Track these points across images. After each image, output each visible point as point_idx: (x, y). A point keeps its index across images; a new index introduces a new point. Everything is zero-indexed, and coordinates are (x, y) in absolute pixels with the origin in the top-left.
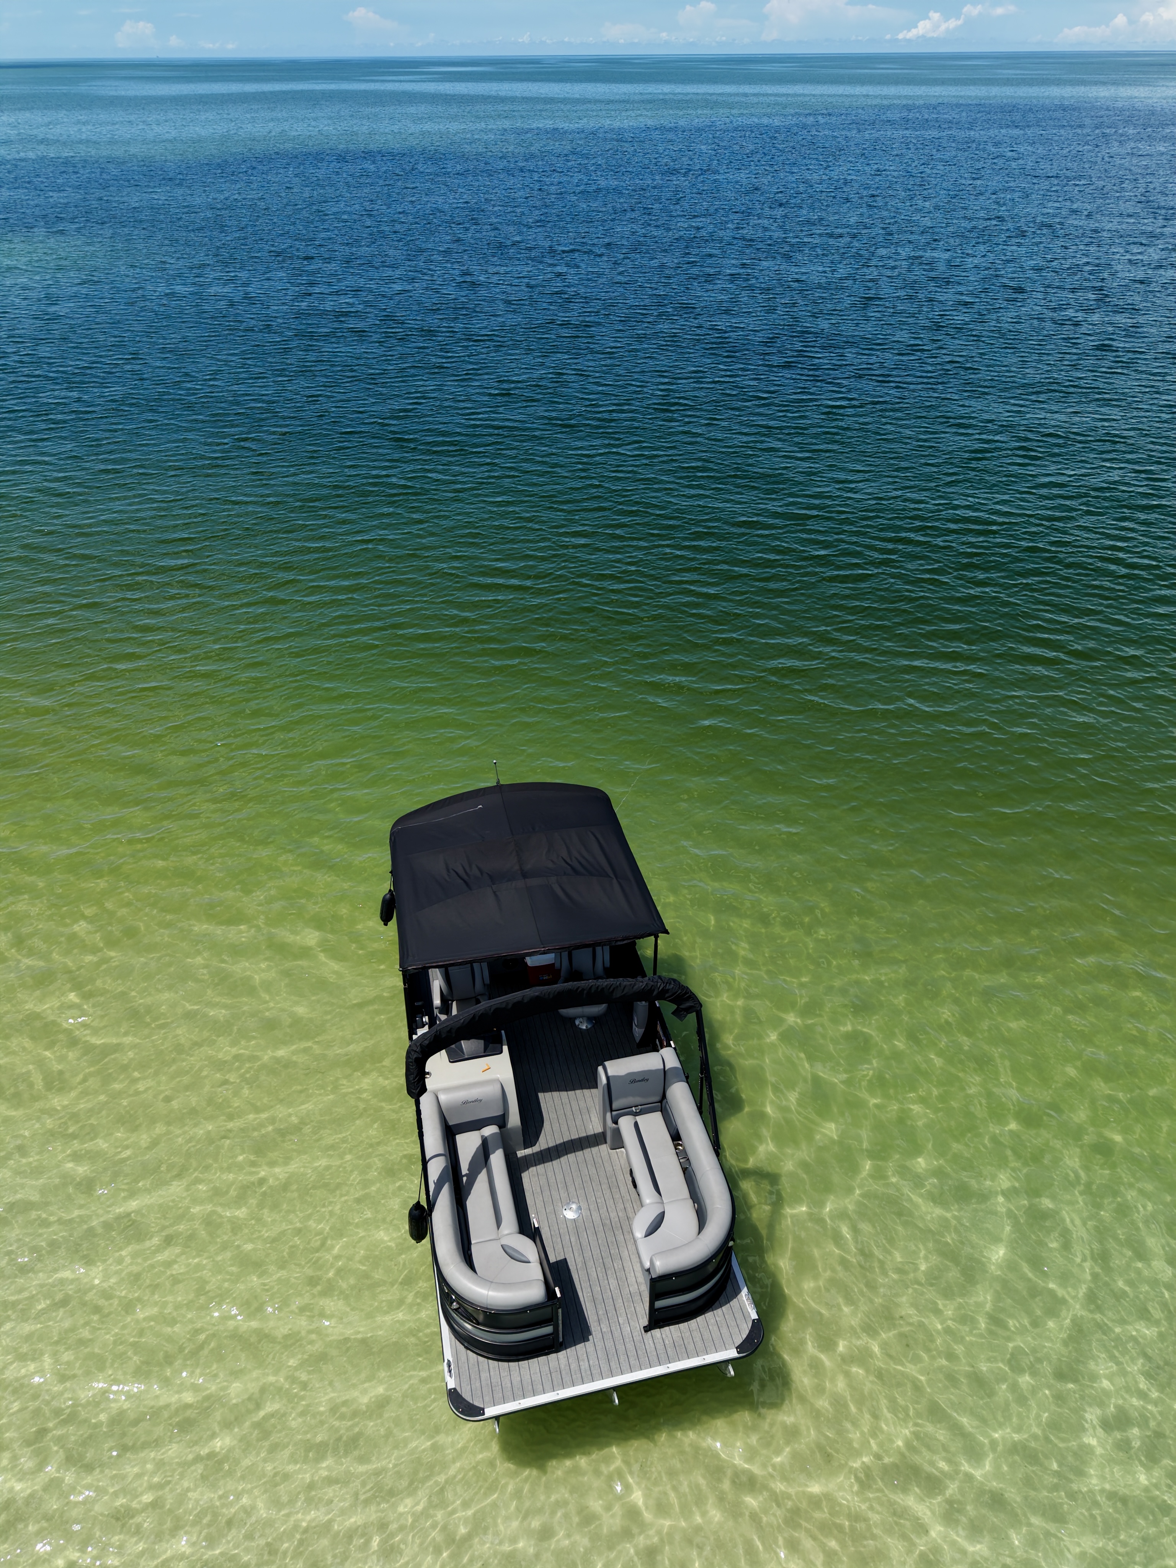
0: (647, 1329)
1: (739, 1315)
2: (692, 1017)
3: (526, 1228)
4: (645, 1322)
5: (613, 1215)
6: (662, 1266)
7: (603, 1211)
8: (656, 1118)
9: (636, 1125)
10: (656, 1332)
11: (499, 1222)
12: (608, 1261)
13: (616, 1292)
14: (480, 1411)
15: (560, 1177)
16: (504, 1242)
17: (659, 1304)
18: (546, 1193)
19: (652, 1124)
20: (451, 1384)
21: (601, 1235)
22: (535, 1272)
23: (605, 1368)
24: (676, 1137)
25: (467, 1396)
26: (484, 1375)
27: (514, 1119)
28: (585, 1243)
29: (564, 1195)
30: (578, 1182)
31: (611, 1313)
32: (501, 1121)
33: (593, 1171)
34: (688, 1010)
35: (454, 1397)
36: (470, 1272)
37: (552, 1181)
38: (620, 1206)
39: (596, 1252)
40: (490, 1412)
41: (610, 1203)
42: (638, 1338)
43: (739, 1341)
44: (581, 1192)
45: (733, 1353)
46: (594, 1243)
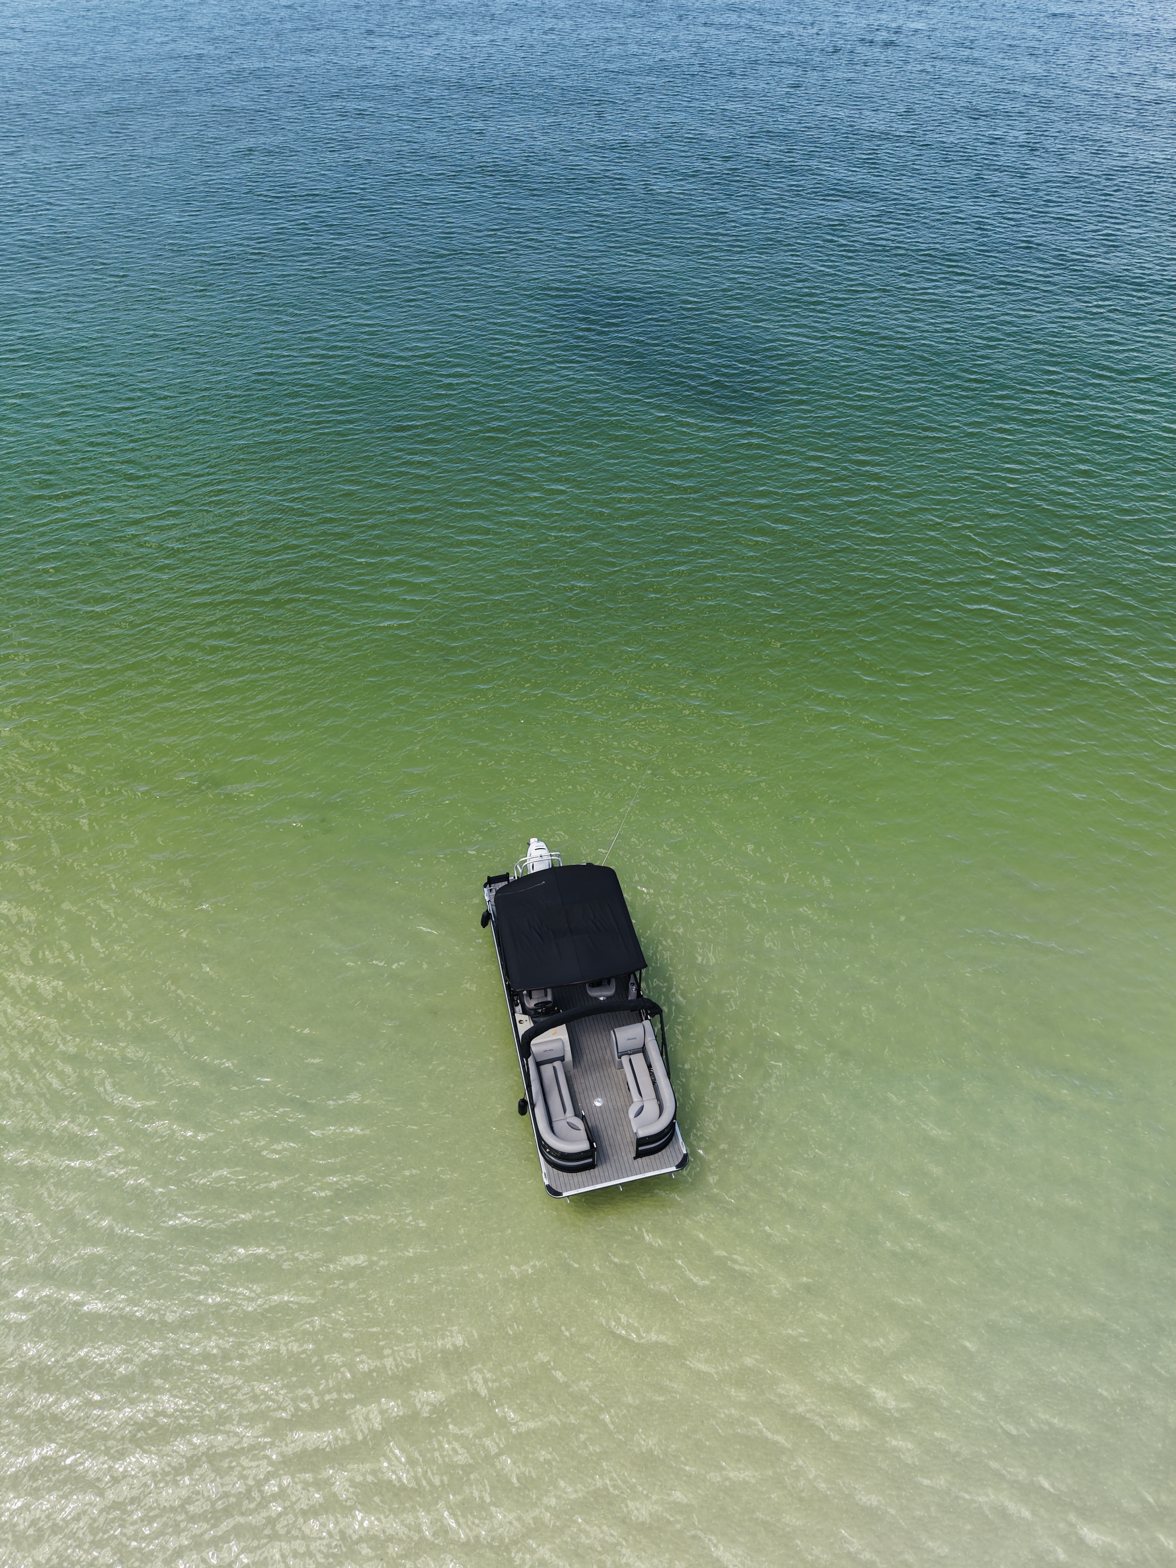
0: (635, 1158)
1: (678, 1152)
2: (658, 1017)
3: (577, 1114)
4: (634, 1155)
5: (619, 1104)
6: (642, 1134)
7: (614, 1102)
8: (640, 1056)
9: (630, 1060)
10: (639, 1160)
11: (565, 1112)
12: (616, 1127)
13: (620, 1142)
14: (560, 1194)
15: (592, 1084)
16: (568, 1120)
17: (640, 1148)
18: (586, 1093)
19: (638, 1059)
20: (547, 1183)
21: (613, 1114)
22: (583, 1134)
23: (616, 1175)
24: (649, 1067)
25: (554, 1187)
26: (561, 1179)
27: (569, 1057)
28: (605, 1117)
29: (594, 1094)
30: (601, 1087)
31: (619, 1151)
32: (562, 1059)
33: (608, 1081)
34: (657, 1014)
35: (549, 1188)
36: (552, 1134)
37: (588, 1086)
38: (622, 1099)
39: (611, 1122)
40: (565, 1194)
41: (617, 1098)
42: (631, 1162)
43: (677, 1163)
44: (603, 1092)
45: (674, 1169)
46: (610, 1119)
